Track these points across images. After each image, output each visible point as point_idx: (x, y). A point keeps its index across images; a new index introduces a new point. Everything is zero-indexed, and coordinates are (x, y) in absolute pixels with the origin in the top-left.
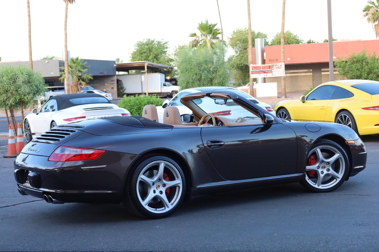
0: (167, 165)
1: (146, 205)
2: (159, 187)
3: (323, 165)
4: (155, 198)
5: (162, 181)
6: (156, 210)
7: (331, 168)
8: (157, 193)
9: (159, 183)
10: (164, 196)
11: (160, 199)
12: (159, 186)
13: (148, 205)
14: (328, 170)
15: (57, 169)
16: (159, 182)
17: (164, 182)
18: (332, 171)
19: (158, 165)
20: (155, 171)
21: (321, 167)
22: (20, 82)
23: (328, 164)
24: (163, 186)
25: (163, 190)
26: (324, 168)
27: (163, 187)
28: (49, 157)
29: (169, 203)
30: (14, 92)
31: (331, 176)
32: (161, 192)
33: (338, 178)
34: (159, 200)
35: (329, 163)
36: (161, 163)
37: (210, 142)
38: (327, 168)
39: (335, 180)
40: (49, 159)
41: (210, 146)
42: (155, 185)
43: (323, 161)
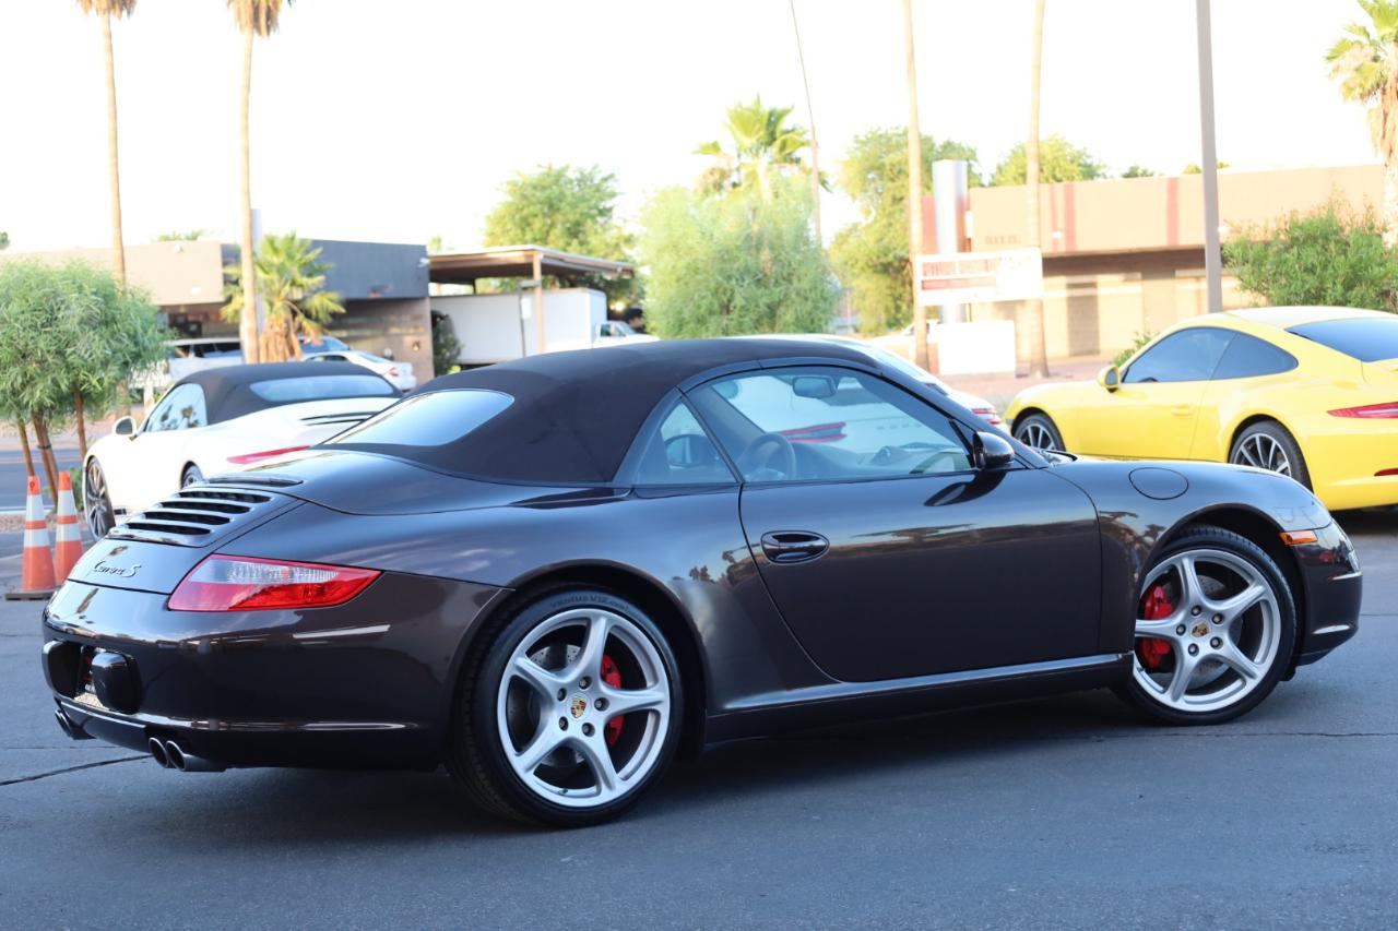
0: (617, 627)
1: (528, 769)
2: (583, 708)
3: (1198, 621)
4: (565, 751)
5: (597, 689)
6: (565, 792)
7: (1226, 638)
8: (575, 731)
9: (583, 695)
10: (597, 745)
11: (583, 755)
12: (583, 705)
13: (536, 773)
14: (1216, 643)
15: (197, 643)
16: (584, 688)
17: (602, 693)
18: (1229, 649)
19: (584, 624)
20: (572, 649)
21: (1193, 627)
22: (70, 320)
23: (1217, 619)
24: (599, 705)
25: (599, 720)
26: (1203, 634)
27: (599, 709)
28: (171, 594)
29: (618, 770)
30: (50, 358)
31: (1224, 668)
32: (589, 729)
33: (1252, 676)
34: (579, 760)
35: (1221, 616)
36: (598, 617)
37: (774, 537)
38: (1212, 636)
39: (1238, 683)
40: (167, 601)
41: (771, 554)
42: (568, 702)
43: (1200, 608)
